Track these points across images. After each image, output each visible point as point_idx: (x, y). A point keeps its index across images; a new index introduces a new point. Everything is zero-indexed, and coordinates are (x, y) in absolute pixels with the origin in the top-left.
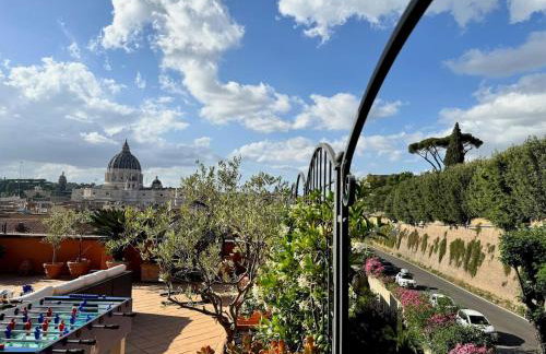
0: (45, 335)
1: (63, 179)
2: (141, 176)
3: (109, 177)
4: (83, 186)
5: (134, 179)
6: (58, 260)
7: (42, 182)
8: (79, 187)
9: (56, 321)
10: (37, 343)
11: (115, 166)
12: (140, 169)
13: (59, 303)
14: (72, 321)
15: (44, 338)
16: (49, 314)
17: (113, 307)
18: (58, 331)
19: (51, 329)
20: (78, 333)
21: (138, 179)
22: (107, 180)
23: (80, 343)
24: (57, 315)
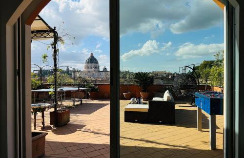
1: (68, 69)
2: (99, 66)
3: (87, 67)
4: (76, 71)
5: (96, 68)
11: (88, 63)
12: (98, 63)
22: (85, 70)
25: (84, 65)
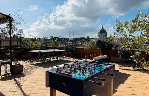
0: (85, 73)
1: (88, 37)
2: (107, 35)
3: (99, 36)
4: (93, 38)
5: (105, 36)
6: (88, 54)
7: (84, 38)
8: (92, 39)
9: (89, 69)
10: (83, 76)
11: (100, 33)
12: (106, 33)
13: (89, 63)
14: (94, 70)
15: (85, 74)
16: (86, 66)
17: (108, 67)
18: (90, 72)
19: (87, 71)
20: (97, 75)
21: (106, 36)
22: (98, 37)
23: (99, 79)
24: (89, 67)
25: (98, 34)
